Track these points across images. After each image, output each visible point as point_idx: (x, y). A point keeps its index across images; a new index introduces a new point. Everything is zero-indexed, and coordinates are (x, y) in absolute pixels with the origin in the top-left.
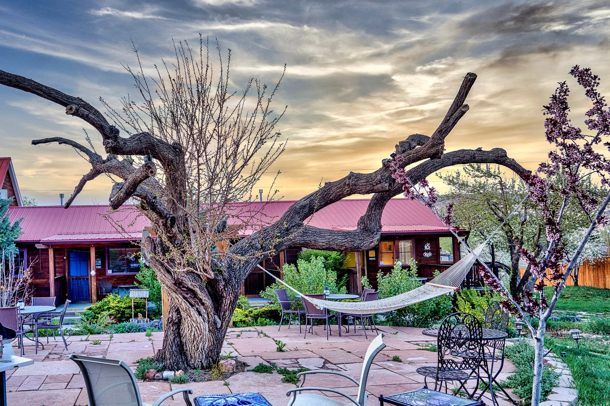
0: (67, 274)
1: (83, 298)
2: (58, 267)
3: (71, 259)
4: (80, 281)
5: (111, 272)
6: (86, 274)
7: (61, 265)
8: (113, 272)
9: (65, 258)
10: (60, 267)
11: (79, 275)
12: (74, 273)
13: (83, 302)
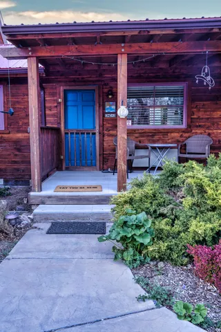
0: (62, 125)
1: (86, 163)
2: (49, 115)
3: (69, 103)
4: (82, 136)
5: (130, 124)
6: (91, 127)
7: (54, 112)
8: (132, 124)
9: (60, 100)
10: (53, 115)
11: (81, 128)
12: (74, 124)
13: (86, 169)
